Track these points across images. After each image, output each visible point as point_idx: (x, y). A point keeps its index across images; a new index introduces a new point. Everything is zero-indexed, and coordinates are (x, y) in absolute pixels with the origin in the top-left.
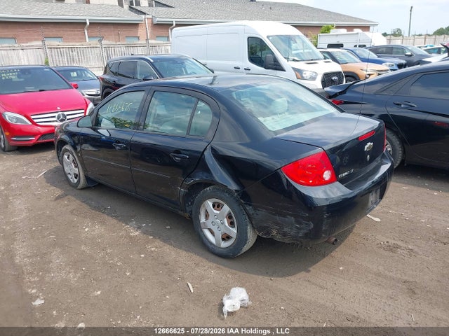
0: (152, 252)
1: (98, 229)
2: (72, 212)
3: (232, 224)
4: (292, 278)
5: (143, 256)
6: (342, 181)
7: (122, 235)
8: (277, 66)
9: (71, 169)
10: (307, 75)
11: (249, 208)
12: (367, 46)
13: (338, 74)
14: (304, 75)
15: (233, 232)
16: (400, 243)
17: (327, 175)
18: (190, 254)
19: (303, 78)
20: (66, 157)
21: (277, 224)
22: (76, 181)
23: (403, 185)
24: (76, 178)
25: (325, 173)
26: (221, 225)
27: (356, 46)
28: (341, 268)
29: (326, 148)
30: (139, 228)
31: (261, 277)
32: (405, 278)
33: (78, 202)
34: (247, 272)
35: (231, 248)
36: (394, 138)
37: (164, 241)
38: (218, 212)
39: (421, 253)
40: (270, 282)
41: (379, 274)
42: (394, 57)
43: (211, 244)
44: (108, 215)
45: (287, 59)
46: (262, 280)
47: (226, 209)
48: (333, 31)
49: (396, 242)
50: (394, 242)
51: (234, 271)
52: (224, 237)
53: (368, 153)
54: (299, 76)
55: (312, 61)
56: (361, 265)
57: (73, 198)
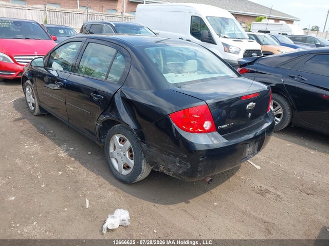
0: (69, 170)
1: (36, 147)
2: (22, 132)
3: (131, 156)
4: (172, 207)
5: (60, 173)
6: (221, 132)
7: (53, 154)
8: (211, 40)
9: (31, 100)
10: (232, 49)
11: (144, 145)
12: (288, 35)
13: (258, 52)
14: (230, 49)
15: (132, 163)
16: (271, 189)
17: (207, 125)
18: (98, 176)
19: (229, 51)
20: (27, 89)
21: (164, 161)
22: (33, 108)
23: (287, 142)
24: (33, 106)
25: (206, 123)
26: (123, 157)
27: (280, 34)
28: (216, 204)
29: (209, 102)
30: (67, 150)
31: (147, 202)
32: (266, 219)
33: (31, 125)
34: (138, 197)
35: (129, 176)
36: (286, 104)
37: (82, 163)
38: (122, 145)
39: (286, 199)
40: (154, 208)
41: (245, 213)
42: (307, 45)
43: (116, 170)
44: (48, 137)
45: (220, 36)
46: (147, 205)
47: (128, 144)
48: (264, 21)
49: (267, 188)
50: (266, 187)
51: (127, 194)
52: (125, 166)
53: (250, 111)
54: (227, 50)
55: (238, 39)
56: (233, 203)
57: (27, 121)
